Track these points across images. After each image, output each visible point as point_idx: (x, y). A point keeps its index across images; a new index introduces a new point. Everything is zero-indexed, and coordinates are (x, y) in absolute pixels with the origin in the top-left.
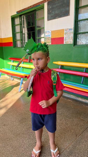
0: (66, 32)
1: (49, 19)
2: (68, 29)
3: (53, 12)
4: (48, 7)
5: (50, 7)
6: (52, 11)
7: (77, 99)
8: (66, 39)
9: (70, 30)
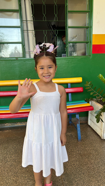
7: (15, 126)
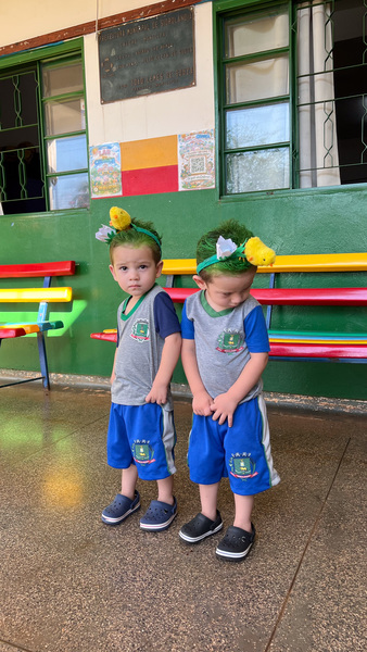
2: (191, 134)
3: (127, 72)
4: (104, 53)
5: (113, 53)
6: (119, 69)
8: (186, 174)
9: (203, 140)
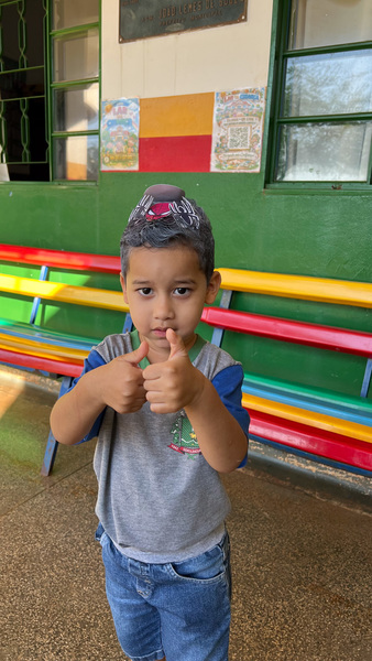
0: (223, 107)
1: (126, 35)
2: (234, 93)
7: (275, 460)
8: (221, 147)
9: (249, 101)
